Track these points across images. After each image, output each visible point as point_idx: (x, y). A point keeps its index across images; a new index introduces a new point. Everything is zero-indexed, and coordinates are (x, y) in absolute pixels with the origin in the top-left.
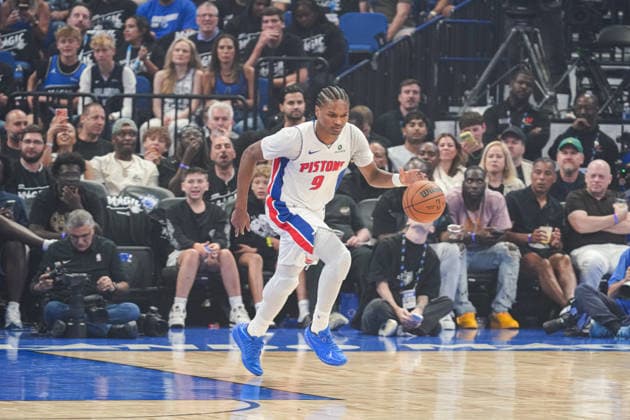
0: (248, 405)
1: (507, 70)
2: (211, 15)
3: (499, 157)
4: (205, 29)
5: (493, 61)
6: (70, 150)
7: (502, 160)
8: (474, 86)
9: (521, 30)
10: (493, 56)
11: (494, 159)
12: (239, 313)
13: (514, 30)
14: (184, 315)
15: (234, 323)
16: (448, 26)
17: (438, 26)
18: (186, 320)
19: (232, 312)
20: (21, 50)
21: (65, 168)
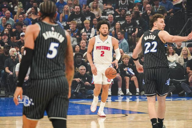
0: (125, 115)
1: (186, 30)
2: (111, 17)
3: (185, 51)
4: (110, 21)
5: (184, 27)
6: (78, 52)
7: (186, 52)
8: (179, 33)
9: (191, 19)
10: (184, 26)
11: (184, 51)
12: (120, 92)
13: (189, 19)
14: (111, 93)
15: (119, 94)
16: (172, 18)
17: (170, 19)
18: (111, 94)
19: (118, 92)
20: (66, 26)
21: (77, 56)
